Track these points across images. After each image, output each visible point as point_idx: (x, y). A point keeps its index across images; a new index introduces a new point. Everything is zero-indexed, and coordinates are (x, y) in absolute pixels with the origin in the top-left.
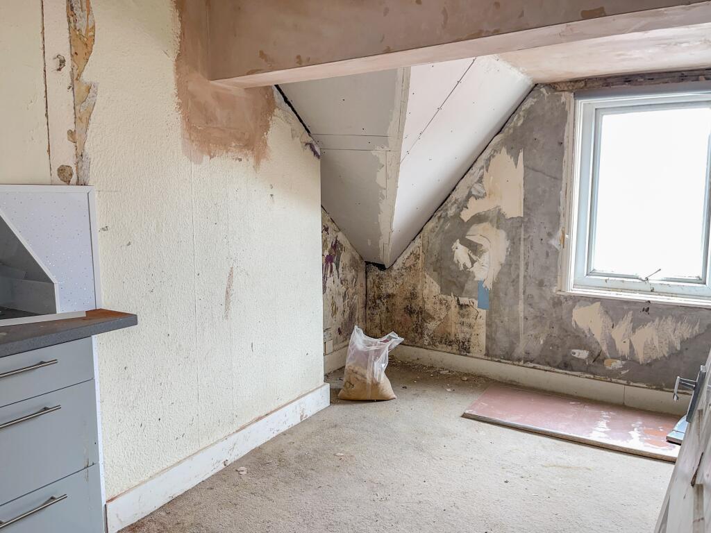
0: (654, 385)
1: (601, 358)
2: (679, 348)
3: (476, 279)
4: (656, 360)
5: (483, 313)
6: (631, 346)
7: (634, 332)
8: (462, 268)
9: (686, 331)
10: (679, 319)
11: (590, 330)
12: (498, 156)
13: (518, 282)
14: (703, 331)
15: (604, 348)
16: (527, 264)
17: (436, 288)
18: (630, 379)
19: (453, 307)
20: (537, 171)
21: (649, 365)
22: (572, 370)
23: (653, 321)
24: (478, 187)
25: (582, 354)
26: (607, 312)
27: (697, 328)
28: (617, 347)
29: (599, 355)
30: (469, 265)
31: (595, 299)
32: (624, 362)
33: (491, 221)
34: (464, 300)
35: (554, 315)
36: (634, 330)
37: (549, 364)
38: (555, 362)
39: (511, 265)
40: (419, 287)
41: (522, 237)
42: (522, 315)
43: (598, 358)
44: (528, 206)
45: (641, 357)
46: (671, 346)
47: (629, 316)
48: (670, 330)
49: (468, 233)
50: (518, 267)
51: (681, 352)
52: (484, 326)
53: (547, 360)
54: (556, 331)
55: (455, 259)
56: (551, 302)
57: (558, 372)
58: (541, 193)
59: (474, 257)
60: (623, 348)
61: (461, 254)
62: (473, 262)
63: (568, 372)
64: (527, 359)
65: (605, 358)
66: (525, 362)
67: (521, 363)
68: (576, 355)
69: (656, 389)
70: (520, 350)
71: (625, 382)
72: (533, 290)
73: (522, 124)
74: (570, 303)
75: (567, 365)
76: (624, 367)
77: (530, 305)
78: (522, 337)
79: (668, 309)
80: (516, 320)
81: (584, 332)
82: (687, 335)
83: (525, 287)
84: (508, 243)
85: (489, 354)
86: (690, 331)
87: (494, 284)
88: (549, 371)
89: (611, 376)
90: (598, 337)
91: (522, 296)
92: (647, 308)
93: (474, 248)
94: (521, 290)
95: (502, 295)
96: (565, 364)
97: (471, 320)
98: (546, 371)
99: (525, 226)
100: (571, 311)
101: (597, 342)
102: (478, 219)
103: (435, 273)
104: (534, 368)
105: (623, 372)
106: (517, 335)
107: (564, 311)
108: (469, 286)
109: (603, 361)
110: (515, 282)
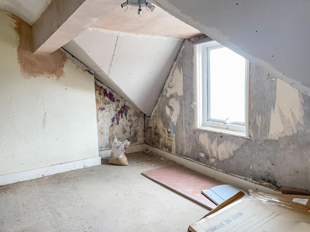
0: (225, 171)
1: (208, 157)
2: (232, 155)
3: (172, 121)
4: (225, 160)
5: (174, 135)
6: (217, 153)
7: (218, 146)
8: (168, 117)
9: (235, 147)
10: (232, 141)
11: (204, 145)
12: (175, 70)
13: (183, 123)
14: (240, 147)
15: (209, 153)
16: (185, 115)
17: (162, 125)
18: (218, 168)
19: (166, 132)
20: (186, 76)
21: (223, 161)
22: (200, 162)
23: (224, 142)
24: (171, 83)
26: (209, 137)
28: (213, 153)
30: (170, 115)
31: (206, 131)
32: (215, 160)
33: (175, 98)
34: (169, 130)
35: (194, 138)
37: (193, 158)
38: (195, 158)
39: (181, 116)
40: (158, 124)
41: (184, 104)
42: (184, 137)
44: (185, 91)
45: (220, 158)
46: (230, 154)
47: (216, 139)
48: (229, 146)
49: (169, 102)
51: (233, 157)
52: (175, 141)
53: (193, 156)
54: (195, 144)
55: (166, 113)
56: (193, 132)
57: (195, 162)
58: (188, 85)
60: (215, 154)
64: (187, 156)
65: (210, 157)
67: (185, 157)
68: (201, 155)
69: (225, 173)
70: (185, 153)
71: (215, 169)
72: (187, 127)
74: (198, 132)
75: (198, 160)
76: (216, 162)
77: (187, 133)
78: (185, 146)
79: (228, 136)
80: (183, 139)
82: (235, 149)
83: (185, 125)
84: (180, 106)
85: (177, 153)
87: (177, 123)
88: (193, 162)
89: (211, 166)
90: (207, 148)
91: (184, 129)
92: (222, 136)
93: (171, 108)
95: (179, 128)
97: (171, 138)
99: (184, 99)
101: (207, 150)
102: (172, 96)
103: (161, 119)
104: (189, 160)
105: (215, 164)
107: (197, 136)
108: (170, 124)
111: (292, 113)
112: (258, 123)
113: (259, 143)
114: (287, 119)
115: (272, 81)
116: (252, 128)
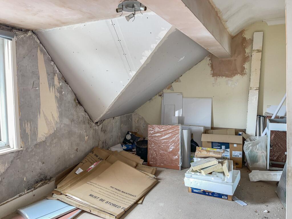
14: (9, 165)
27: (6, 164)
82: (2, 171)
86: (4, 167)
111: (52, 115)
112: (28, 131)
113: (30, 149)
114: (50, 120)
115: (37, 90)
116: (22, 138)
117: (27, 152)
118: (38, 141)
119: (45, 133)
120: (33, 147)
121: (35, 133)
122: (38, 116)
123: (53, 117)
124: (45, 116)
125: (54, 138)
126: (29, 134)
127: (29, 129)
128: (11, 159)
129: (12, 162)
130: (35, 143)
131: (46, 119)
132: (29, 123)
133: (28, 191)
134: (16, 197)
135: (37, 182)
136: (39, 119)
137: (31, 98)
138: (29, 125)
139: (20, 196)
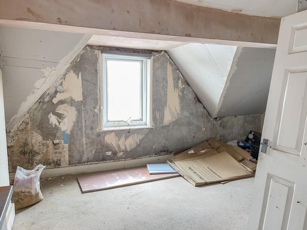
0: (133, 158)
1: (116, 153)
2: (139, 143)
3: (62, 130)
4: (133, 149)
5: (67, 145)
6: (125, 146)
7: (126, 141)
8: (54, 126)
9: (141, 137)
10: (138, 133)
11: (111, 143)
12: (69, 74)
13: (82, 129)
14: (145, 136)
15: (117, 149)
16: (85, 121)
17: (40, 138)
18: (126, 158)
19: (50, 146)
20: (87, 81)
21: (131, 151)
22: (106, 161)
23: (131, 135)
24: (60, 87)
25: (109, 153)
26: (117, 135)
27: (143, 135)
28: (121, 147)
29: (115, 152)
30: (57, 124)
31: (112, 131)
32: (123, 152)
33: (68, 103)
34: (56, 141)
35: (98, 140)
36: (126, 140)
37: (97, 161)
38: (99, 159)
39: (78, 122)
40: (29, 139)
41: (83, 109)
42: (85, 143)
43: (115, 153)
44: (85, 96)
45: (128, 149)
46: (137, 143)
47: (124, 135)
48: (136, 138)
49: (56, 109)
50: (82, 123)
51: (140, 144)
52: (68, 152)
53: (96, 159)
54: (99, 147)
55: (50, 122)
56: (96, 135)
57: (101, 163)
58: (89, 90)
59: (60, 120)
60: (123, 148)
61: (53, 119)
62: (59, 123)
63: (104, 162)
64: (88, 161)
65: (117, 153)
66: (87, 163)
67: (86, 164)
68: (107, 154)
69: (134, 159)
70: (85, 158)
71: (124, 160)
72: (89, 131)
73: (79, 61)
74: (104, 134)
75: (104, 159)
76: (124, 154)
77: (88, 138)
78: (85, 152)
79: (135, 130)
80: (82, 145)
81: (109, 145)
82: (141, 138)
83: (85, 130)
84: (76, 113)
85: (70, 164)
87: (71, 132)
88: (97, 163)
89: (119, 159)
90: (114, 146)
91: (84, 135)
92: (129, 131)
93: (60, 116)
94: (84, 132)
95: (75, 136)
96: (103, 159)
97: (61, 150)
98: (96, 164)
99: (84, 105)
100: (104, 138)
101: (114, 147)
102: (61, 102)
103: (39, 131)
104: (91, 164)
105: (123, 156)
106: (83, 152)
107: (102, 138)
108: (58, 134)
109: (117, 154)
110: (81, 129)
111: (175, 108)
112: (158, 117)
113: (158, 129)
114: (173, 112)
115: (165, 90)
116: (153, 121)
117: (156, 130)
118: (164, 124)
119: (169, 120)
120: (160, 128)
121: (162, 119)
122: (165, 108)
123: (176, 109)
124: (170, 108)
125: (175, 124)
126: (158, 119)
127: (159, 116)
128: (146, 133)
129: (147, 134)
130: (162, 125)
131: (170, 110)
132: (158, 112)
133: (155, 155)
134: (147, 156)
135: (162, 152)
136: (165, 110)
137: (161, 95)
138: (158, 113)
139: (150, 157)
